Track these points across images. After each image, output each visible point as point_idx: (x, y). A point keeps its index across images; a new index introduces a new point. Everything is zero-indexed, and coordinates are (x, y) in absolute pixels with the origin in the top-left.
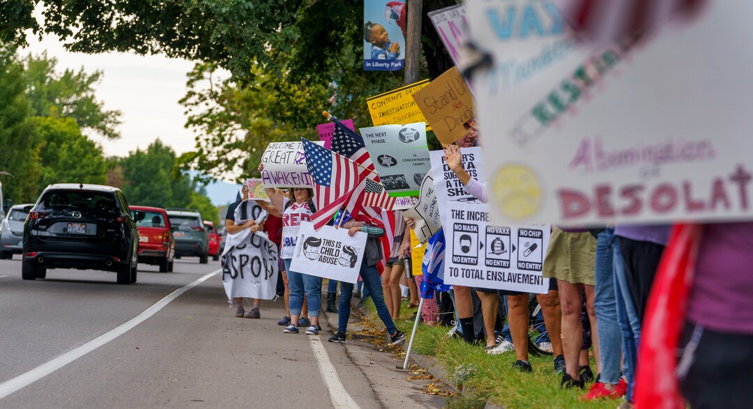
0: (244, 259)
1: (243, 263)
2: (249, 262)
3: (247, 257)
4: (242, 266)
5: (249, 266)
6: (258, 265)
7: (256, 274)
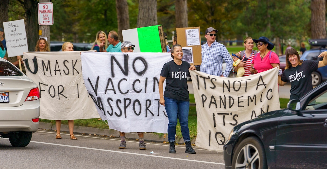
0: (128, 102)
1: (126, 105)
2: (132, 104)
3: (130, 100)
4: (126, 107)
5: (131, 107)
6: (139, 106)
7: (138, 113)
